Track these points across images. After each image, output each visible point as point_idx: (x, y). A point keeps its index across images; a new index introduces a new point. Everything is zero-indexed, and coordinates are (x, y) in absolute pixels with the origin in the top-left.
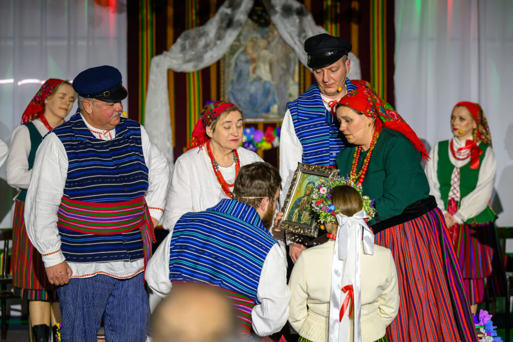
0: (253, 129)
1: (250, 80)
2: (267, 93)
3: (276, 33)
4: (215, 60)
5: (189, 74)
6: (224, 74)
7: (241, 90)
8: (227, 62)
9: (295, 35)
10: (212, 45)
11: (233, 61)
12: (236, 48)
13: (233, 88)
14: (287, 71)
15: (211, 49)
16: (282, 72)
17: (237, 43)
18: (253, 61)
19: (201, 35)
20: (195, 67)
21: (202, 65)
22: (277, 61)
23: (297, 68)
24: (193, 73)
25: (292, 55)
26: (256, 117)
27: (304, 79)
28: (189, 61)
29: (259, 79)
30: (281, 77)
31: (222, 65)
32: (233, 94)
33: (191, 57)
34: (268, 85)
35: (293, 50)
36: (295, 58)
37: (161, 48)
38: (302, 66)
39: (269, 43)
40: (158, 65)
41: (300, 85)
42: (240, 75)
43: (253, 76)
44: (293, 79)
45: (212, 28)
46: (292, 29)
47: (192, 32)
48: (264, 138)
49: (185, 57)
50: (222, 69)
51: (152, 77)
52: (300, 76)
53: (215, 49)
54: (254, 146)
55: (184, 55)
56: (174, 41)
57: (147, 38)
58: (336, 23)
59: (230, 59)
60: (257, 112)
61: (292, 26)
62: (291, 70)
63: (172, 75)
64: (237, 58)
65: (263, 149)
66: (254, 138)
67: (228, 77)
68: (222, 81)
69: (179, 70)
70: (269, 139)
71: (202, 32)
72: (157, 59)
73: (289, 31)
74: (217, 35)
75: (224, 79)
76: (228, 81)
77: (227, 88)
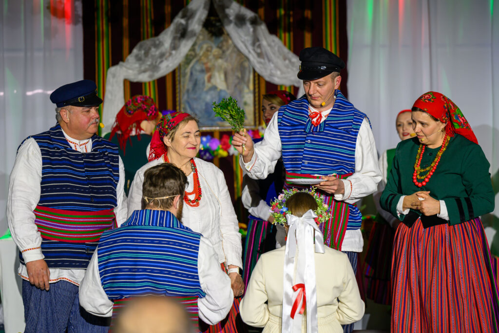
0: (209, 137)
1: (205, 89)
3: (230, 42)
4: (171, 70)
5: (145, 83)
6: (180, 83)
7: (196, 99)
8: (182, 71)
9: (249, 44)
10: (168, 54)
11: (188, 71)
12: (191, 58)
13: (188, 97)
14: (242, 79)
15: (166, 59)
16: (237, 81)
17: (193, 53)
18: (208, 70)
19: (157, 46)
20: (151, 76)
21: (158, 75)
22: (232, 70)
23: (252, 77)
24: (149, 83)
25: (246, 64)
26: (212, 126)
27: (259, 88)
28: (145, 71)
29: (214, 88)
30: (236, 86)
31: (177, 74)
32: (188, 103)
33: (147, 67)
34: (223, 94)
35: (248, 59)
36: (249, 67)
37: (117, 58)
38: (256, 75)
39: (224, 52)
40: (114, 76)
41: (254, 93)
42: (195, 84)
43: (208, 85)
44: (248, 87)
45: (167, 38)
46: (246, 38)
47: (148, 42)
48: (220, 146)
49: (140, 67)
50: (177, 78)
51: (108, 88)
52: (254, 85)
53: (170, 59)
54: (210, 154)
55: (141, 65)
56: (130, 52)
57: (103, 48)
58: (289, 31)
59: (186, 68)
60: (213, 120)
61: (246, 35)
62: (246, 79)
63: (128, 84)
64: (193, 67)
65: (219, 156)
66: (210, 146)
67: (184, 87)
68: (178, 91)
69: (135, 81)
70: (224, 147)
71: (157, 42)
72: (113, 69)
73: (243, 40)
74: (173, 45)
75: (180, 88)
76: (184, 90)
77: (183, 98)
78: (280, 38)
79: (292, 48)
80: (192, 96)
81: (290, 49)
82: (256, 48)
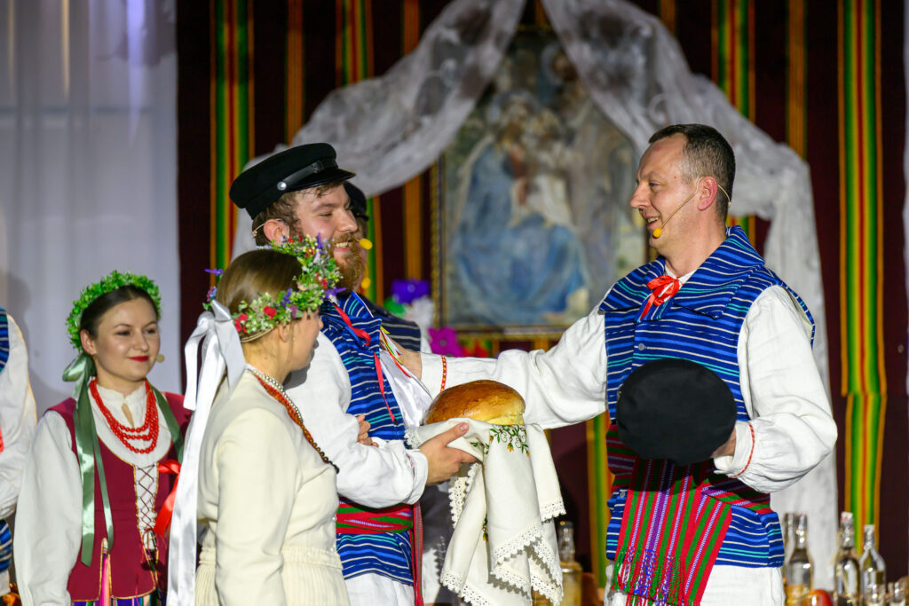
1: (513, 223)
2: (558, 257)
4: (415, 169)
6: (441, 206)
7: (488, 251)
8: (448, 173)
10: (410, 127)
11: (465, 172)
12: (474, 136)
13: (465, 244)
14: (613, 196)
15: (406, 140)
16: (599, 202)
17: (477, 123)
19: (378, 100)
22: (587, 170)
26: (528, 324)
29: (537, 220)
30: (596, 215)
31: (435, 182)
32: (465, 260)
34: (560, 237)
35: (628, 140)
37: (270, 136)
42: (485, 209)
43: (520, 212)
44: (630, 218)
47: (356, 93)
50: (435, 193)
53: (416, 139)
56: (306, 118)
57: (233, 106)
59: (458, 166)
60: (533, 309)
64: (478, 164)
68: (435, 227)
74: (424, 101)
75: (441, 220)
76: (452, 226)
77: (451, 246)
78: (719, 83)
79: (752, 112)
80: (475, 241)
81: (746, 114)
82: (652, 112)
